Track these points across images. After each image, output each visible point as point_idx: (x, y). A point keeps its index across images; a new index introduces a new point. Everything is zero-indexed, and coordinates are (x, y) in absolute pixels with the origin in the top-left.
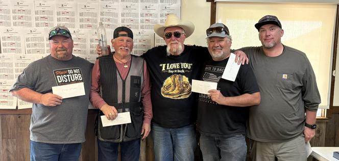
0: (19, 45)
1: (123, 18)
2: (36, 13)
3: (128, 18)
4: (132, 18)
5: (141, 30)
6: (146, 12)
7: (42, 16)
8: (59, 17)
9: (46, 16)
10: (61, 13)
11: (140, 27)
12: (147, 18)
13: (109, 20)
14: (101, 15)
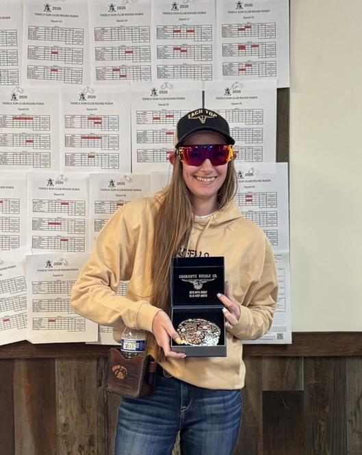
1: (100, 44)
3: (117, 44)
4: (129, 44)
5: (158, 83)
6: (173, 21)
11: (154, 73)
13: (57, 53)
14: (30, 37)
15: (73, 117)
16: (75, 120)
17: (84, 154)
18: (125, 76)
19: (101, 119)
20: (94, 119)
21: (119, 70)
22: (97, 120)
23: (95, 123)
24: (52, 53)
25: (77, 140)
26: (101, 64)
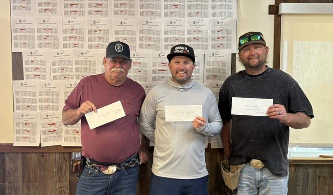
0: (44, 70)
1: (166, 36)
2: (65, 31)
4: (177, 36)
6: (194, 28)
7: (71, 35)
8: (90, 36)
9: (75, 35)
10: (93, 32)
12: (195, 36)
13: (150, 39)
14: (140, 33)
16: (156, 64)
17: (160, 77)
25: (157, 72)
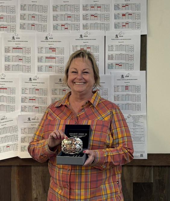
1: (56, 13)
3: (64, 13)
4: (69, 13)
5: (83, 32)
11: (81, 27)
12: (93, 13)
13: (34, 17)
14: (21, 9)
15: (42, 48)
16: (43, 49)
17: (47, 66)
18: (67, 28)
19: (55, 49)
20: (52, 49)
21: (64, 25)
22: (53, 50)
23: (52, 51)
24: (32, 17)
25: (44, 59)
26: (55, 22)
